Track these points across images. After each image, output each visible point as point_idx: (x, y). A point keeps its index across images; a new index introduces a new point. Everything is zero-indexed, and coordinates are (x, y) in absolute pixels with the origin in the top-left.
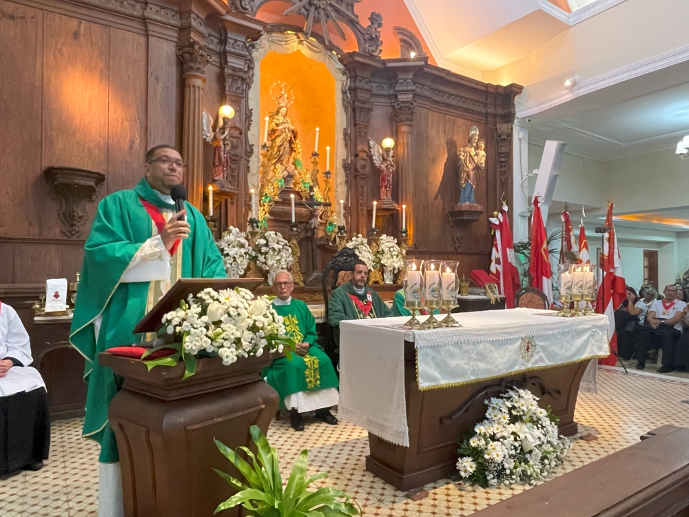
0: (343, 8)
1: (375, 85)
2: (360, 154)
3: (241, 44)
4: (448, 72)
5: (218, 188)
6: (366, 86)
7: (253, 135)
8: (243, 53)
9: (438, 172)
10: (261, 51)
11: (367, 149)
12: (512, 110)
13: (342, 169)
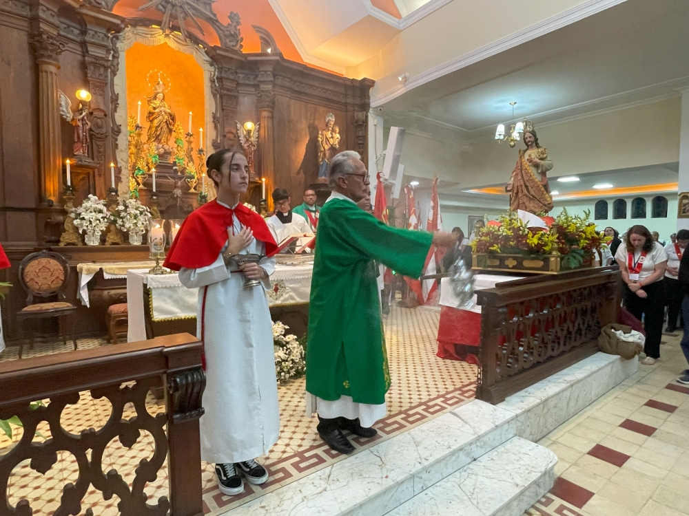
0: (201, 8)
1: (241, 76)
2: (228, 135)
3: (103, 35)
4: (305, 67)
5: (74, 161)
6: (232, 77)
7: (121, 116)
8: (103, 43)
9: (301, 151)
10: (125, 42)
11: (234, 131)
12: (367, 100)
13: (212, 148)
